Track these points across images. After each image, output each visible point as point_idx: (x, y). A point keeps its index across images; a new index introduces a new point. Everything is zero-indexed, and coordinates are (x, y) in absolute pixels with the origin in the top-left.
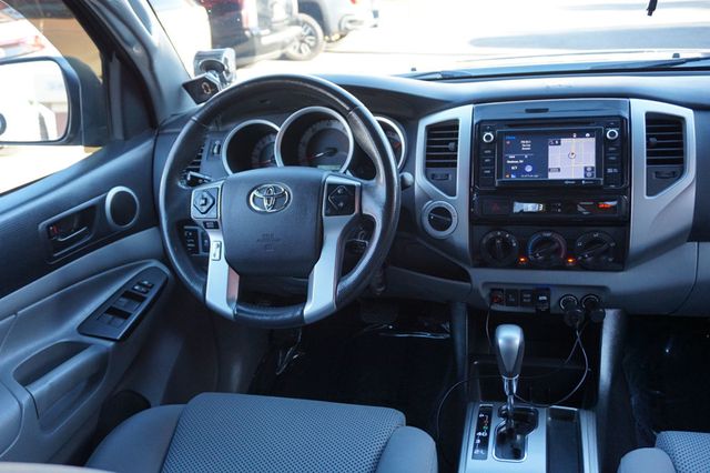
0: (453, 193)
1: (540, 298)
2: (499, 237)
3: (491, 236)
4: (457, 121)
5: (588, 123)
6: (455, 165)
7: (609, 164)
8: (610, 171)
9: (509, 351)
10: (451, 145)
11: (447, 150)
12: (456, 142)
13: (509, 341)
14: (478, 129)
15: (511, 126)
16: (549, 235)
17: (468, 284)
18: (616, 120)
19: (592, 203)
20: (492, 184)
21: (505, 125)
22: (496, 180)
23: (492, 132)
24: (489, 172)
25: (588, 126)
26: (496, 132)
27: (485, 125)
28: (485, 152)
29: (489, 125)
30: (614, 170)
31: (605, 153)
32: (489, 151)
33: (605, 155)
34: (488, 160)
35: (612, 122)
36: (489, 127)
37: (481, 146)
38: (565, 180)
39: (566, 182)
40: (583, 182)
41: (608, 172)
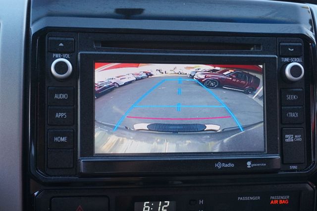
7: (287, 125)
14: (40, 46)
15: (106, 44)
18: (297, 44)
19: (259, 198)
20: (72, 166)
21: (96, 42)
22: (79, 158)
23: (68, 55)
24: (63, 139)
25: (251, 53)
26: (79, 55)
27: (55, 38)
28: (56, 96)
29: (62, 39)
30: (296, 136)
31: (281, 105)
32: (63, 96)
33: (281, 110)
34: (62, 115)
35: (291, 47)
36: (61, 44)
37: (47, 85)
38: (217, 161)
39: (219, 166)
40: (249, 163)
41: (287, 140)
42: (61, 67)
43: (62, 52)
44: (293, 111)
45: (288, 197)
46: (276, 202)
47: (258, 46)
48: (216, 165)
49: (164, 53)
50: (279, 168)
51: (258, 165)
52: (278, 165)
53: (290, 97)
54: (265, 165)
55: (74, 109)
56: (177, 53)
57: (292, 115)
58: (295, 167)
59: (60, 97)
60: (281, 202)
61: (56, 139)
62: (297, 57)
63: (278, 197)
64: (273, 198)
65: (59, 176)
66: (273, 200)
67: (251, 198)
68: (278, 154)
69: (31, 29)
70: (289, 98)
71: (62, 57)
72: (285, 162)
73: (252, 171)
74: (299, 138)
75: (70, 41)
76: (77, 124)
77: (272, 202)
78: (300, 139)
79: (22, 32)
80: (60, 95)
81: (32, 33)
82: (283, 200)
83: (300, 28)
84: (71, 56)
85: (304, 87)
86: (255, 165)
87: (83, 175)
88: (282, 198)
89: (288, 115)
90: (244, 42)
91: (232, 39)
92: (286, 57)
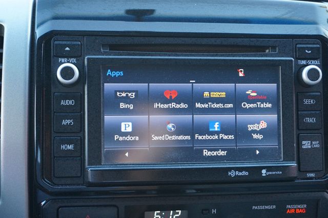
5: (260, 49)
7: (304, 130)
8: (306, 145)
14: (45, 50)
15: (114, 48)
18: (315, 46)
19: (274, 207)
20: (79, 175)
21: (103, 46)
22: (87, 166)
23: (75, 60)
24: (70, 147)
25: (266, 55)
26: (86, 60)
27: (61, 42)
28: (62, 103)
29: (68, 43)
30: (313, 143)
31: (298, 110)
32: (70, 102)
33: (297, 115)
34: (68, 122)
35: (309, 49)
36: (67, 49)
37: (53, 91)
38: (230, 169)
39: (232, 174)
40: (264, 171)
41: (304, 147)
42: (67, 73)
43: (68, 56)
44: (310, 116)
45: (305, 206)
46: (293, 211)
47: (274, 48)
48: (229, 173)
49: (174, 56)
50: (295, 176)
51: (274, 173)
52: (294, 173)
53: (307, 102)
54: (281, 173)
55: (81, 116)
56: (188, 56)
57: (310, 120)
58: (312, 175)
59: (67, 103)
60: (298, 211)
61: (63, 147)
62: (314, 59)
63: (295, 206)
64: (289, 207)
65: (66, 185)
66: (290, 209)
67: (267, 207)
68: (294, 161)
69: (36, 33)
70: (306, 103)
71: (68, 62)
72: (301, 170)
73: (268, 180)
74: (316, 144)
75: (77, 45)
76: (84, 131)
77: (288, 211)
78: (318, 146)
79: (27, 36)
80: (67, 101)
81: (38, 38)
82: (300, 209)
83: (318, 29)
84: (78, 60)
85: (322, 91)
86: (270, 173)
87: (91, 185)
88: (299, 206)
89: (306, 120)
90: (258, 44)
91: (246, 41)
92: (303, 59)
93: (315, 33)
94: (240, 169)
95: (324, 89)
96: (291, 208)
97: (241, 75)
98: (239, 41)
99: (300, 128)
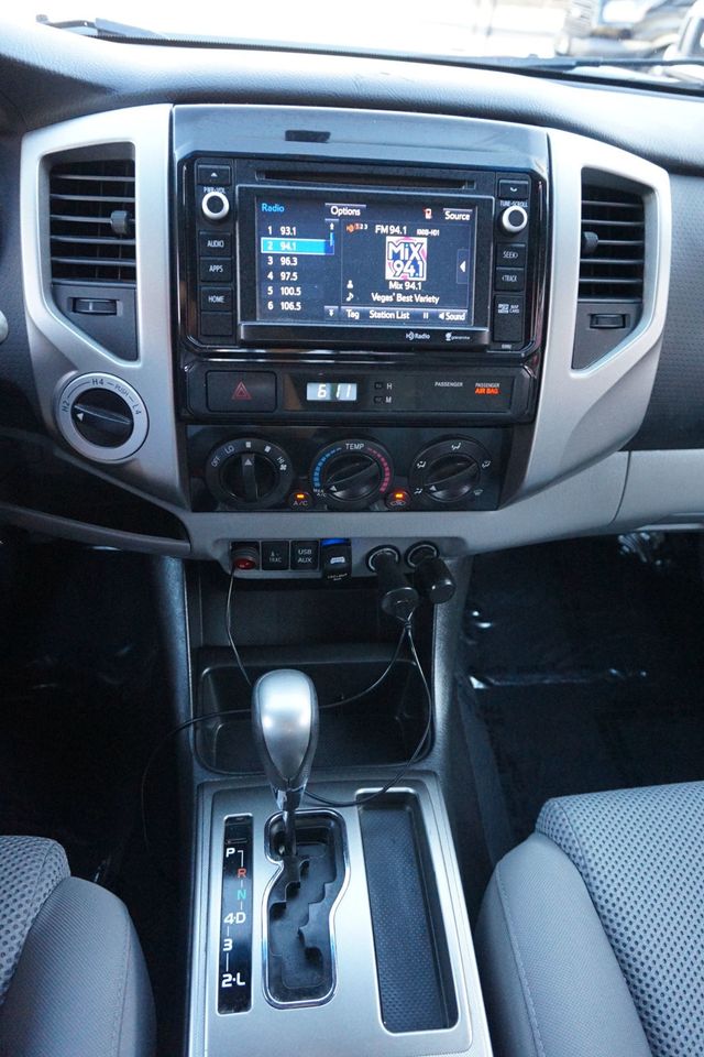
0: (130, 353)
1: (333, 561)
2: (249, 452)
3: (230, 449)
4: (127, 147)
5: (456, 184)
6: (130, 274)
7: (502, 291)
9: (286, 743)
10: (118, 218)
11: (107, 230)
12: (131, 208)
13: (286, 719)
14: (188, 176)
15: (271, 175)
16: (359, 447)
17: (184, 544)
18: (522, 182)
19: (461, 384)
20: (230, 332)
21: (259, 172)
22: (239, 322)
23: (223, 188)
24: (220, 299)
25: (460, 192)
26: (237, 189)
27: (206, 166)
28: (210, 244)
29: (216, 167)
30: (512, 307)
31: (495, 265)
32: (219, 244)
33: (495, 271)
34: (217, 268)
35: (514, 186)
36: (214, 175)
37: (197, 229)
38: (408, 331)
39: (411, 336)
40: (448, 335)
41: (500, 311)
42: (215, 204)
43: (215, 186)
44: (510, 273)
45: (498, 385)
46: (483, 391)
47: (472, 183)
48: (407, 336)
50: (488, 344)
51: (460, 338)
52: (486, 341)
53: (508, 255)
54: (469, 337)
55: (232, 261)
58: (508, 346)
59: (215, 245)
60: (489, 392)
61: (211, 299)
62: (520, 200)
63: (486, 385)
64: (479, 385)
65: (215, 345)
66: (480, 388)
67: (452, 384)
68: (486, 326)
69: (175, 155)
70: (506, 256)
71: (216, 191)
72: (496, 339)
73: (454, 348)
74: (515, 309)
75: (225, 170)
76: (236, 281)
77: (478, 391)
78: (517, 311)
80: (215, 242)
81: (177, 160)
82: (491, 388)
83: (528, 161)
84: (227, 189)
85: (526, 242)
86: (456, 338)
88: (491, 385)
89: (505, 278)
90: (452, 177)
91: (436, 173)
92: (507, 199)
93: (523, 166)
94: (421, 332)
95: (529, 241)
96: (483, 388)
97: (428, 216)
98: (428, 173)
99: (498, 286)
